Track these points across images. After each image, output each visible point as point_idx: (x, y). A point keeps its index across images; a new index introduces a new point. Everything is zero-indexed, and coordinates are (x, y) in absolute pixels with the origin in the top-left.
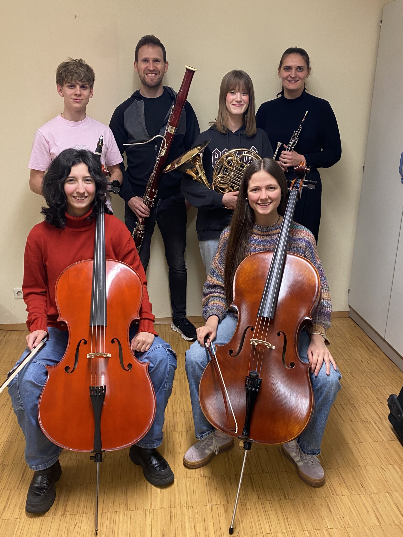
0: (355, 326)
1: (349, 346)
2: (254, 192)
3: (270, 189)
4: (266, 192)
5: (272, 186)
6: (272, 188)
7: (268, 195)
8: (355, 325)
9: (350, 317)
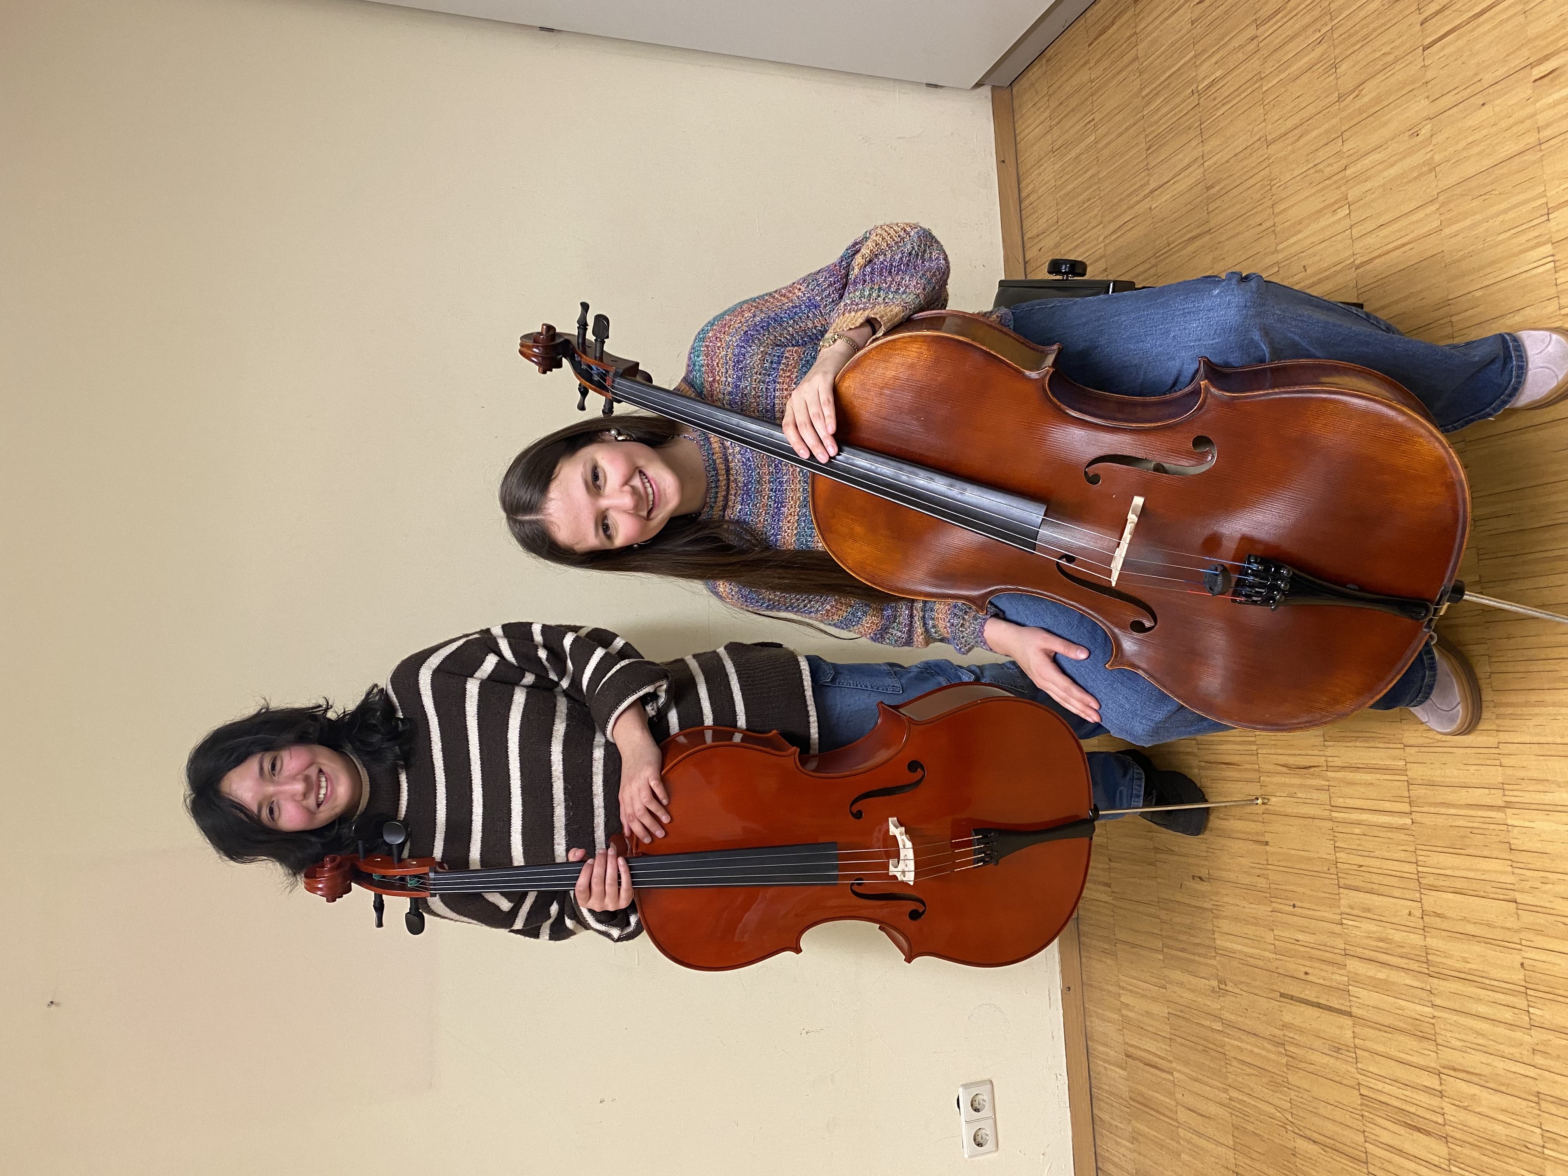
0: (1048, 61)
1: (1136, 58)
2: (612, 531)
3: (598, 483)
4: (609, 497)
5: (590, 478)
6: (596, 477)
7: (617, 487)
8: (1044, 61)
9: (1011, 84)
